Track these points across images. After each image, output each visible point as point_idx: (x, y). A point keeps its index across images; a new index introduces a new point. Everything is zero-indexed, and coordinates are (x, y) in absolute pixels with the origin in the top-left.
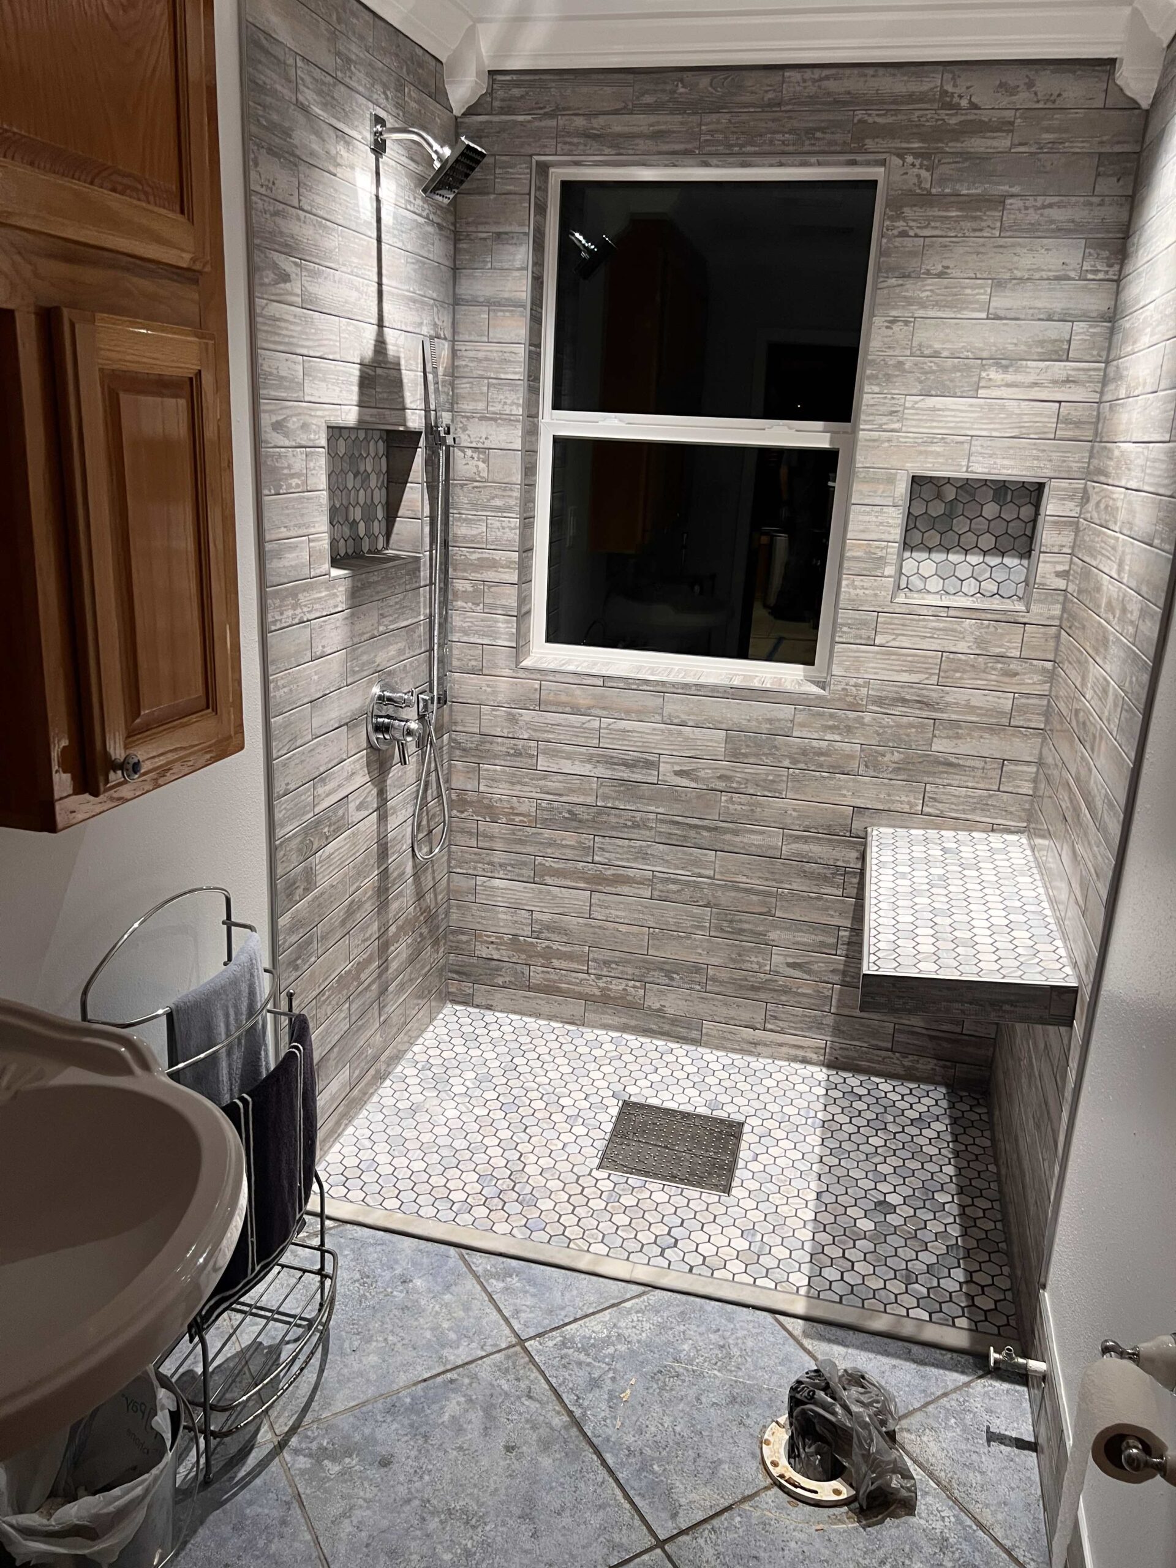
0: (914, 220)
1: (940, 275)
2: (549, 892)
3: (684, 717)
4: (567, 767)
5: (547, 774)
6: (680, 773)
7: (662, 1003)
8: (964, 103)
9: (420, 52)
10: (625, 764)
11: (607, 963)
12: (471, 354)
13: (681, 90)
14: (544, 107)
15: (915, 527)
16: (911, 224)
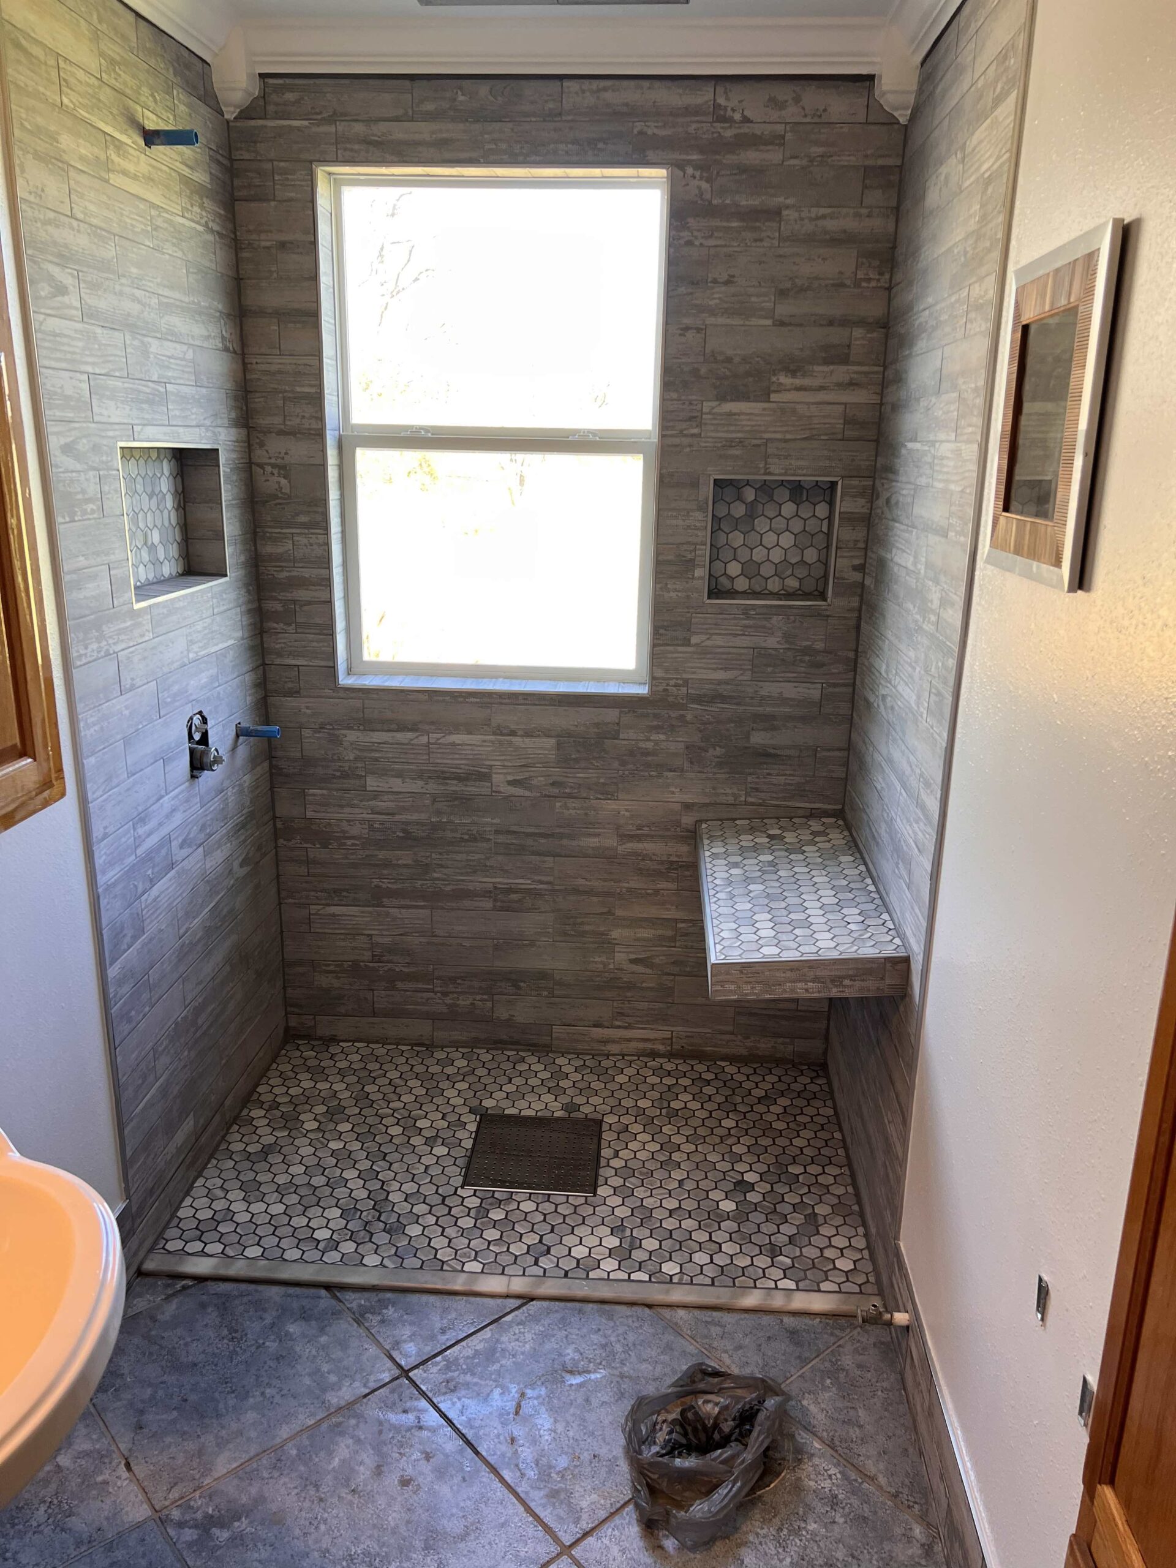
0: (699, 231)
1: (729, 282)
2: (388, 914)
3: (513, 727)
4: (397, 784)
5: (376, 795)
6: (510, 783)
7: (511, 1012)
8: (737, 116)
9: (186, 53)
10: (459, 778)
11: (453, 980)
12: (263, 367)
13: (461, 98)
14: (320, 113)
15: (720, 529)
16: (696, 233)
